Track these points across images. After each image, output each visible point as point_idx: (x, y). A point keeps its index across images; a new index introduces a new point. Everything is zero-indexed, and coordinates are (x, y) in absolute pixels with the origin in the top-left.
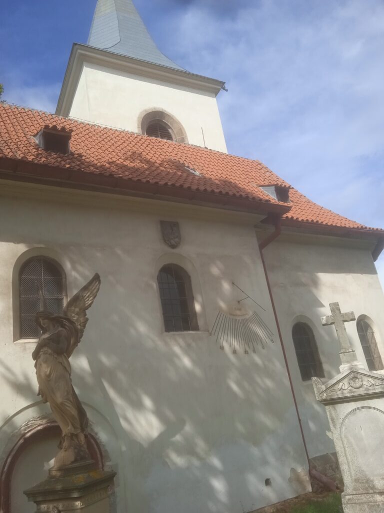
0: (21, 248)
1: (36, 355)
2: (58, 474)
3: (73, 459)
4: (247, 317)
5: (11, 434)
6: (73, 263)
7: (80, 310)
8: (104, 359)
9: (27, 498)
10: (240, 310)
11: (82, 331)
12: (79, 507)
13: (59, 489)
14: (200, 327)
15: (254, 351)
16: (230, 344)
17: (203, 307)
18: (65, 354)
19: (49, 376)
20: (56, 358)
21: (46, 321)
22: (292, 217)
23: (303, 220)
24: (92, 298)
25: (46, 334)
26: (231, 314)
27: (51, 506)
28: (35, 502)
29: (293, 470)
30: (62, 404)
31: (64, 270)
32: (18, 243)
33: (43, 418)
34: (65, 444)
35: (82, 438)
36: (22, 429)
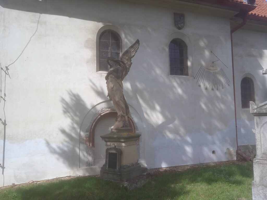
0: (100, 25)
1: (107, 78)
2: (115, 131)
3: (122, 126)
4: (216, 71)
5: (95, 113)
6: (126, 34)
7: (128, 58)
8: (138, 85)
9: (102, 139)
10: (213, 67)
11: (129, 69)
12: (124, 145)
13: (116, 137)
14: (189, 74)
15: (217, 89)
16: (204, 84)
17: (192, 64)
18: (120, 79)
19: (113, 88)
20: (116, 80)
21: (112, 62)
22: (255, 14)
23: (262, 16)
24: (134, 52)
25: (112, 68)
26: (207, 69)
27: (112, 144)
28: (105, 141)
29: (228, 149)
30: (118, 101)
31: (121, 38)
32: (99, 22)
33: (109, 108)
34: (119, 119)
35: (126, 117)
36: (100, 111)
